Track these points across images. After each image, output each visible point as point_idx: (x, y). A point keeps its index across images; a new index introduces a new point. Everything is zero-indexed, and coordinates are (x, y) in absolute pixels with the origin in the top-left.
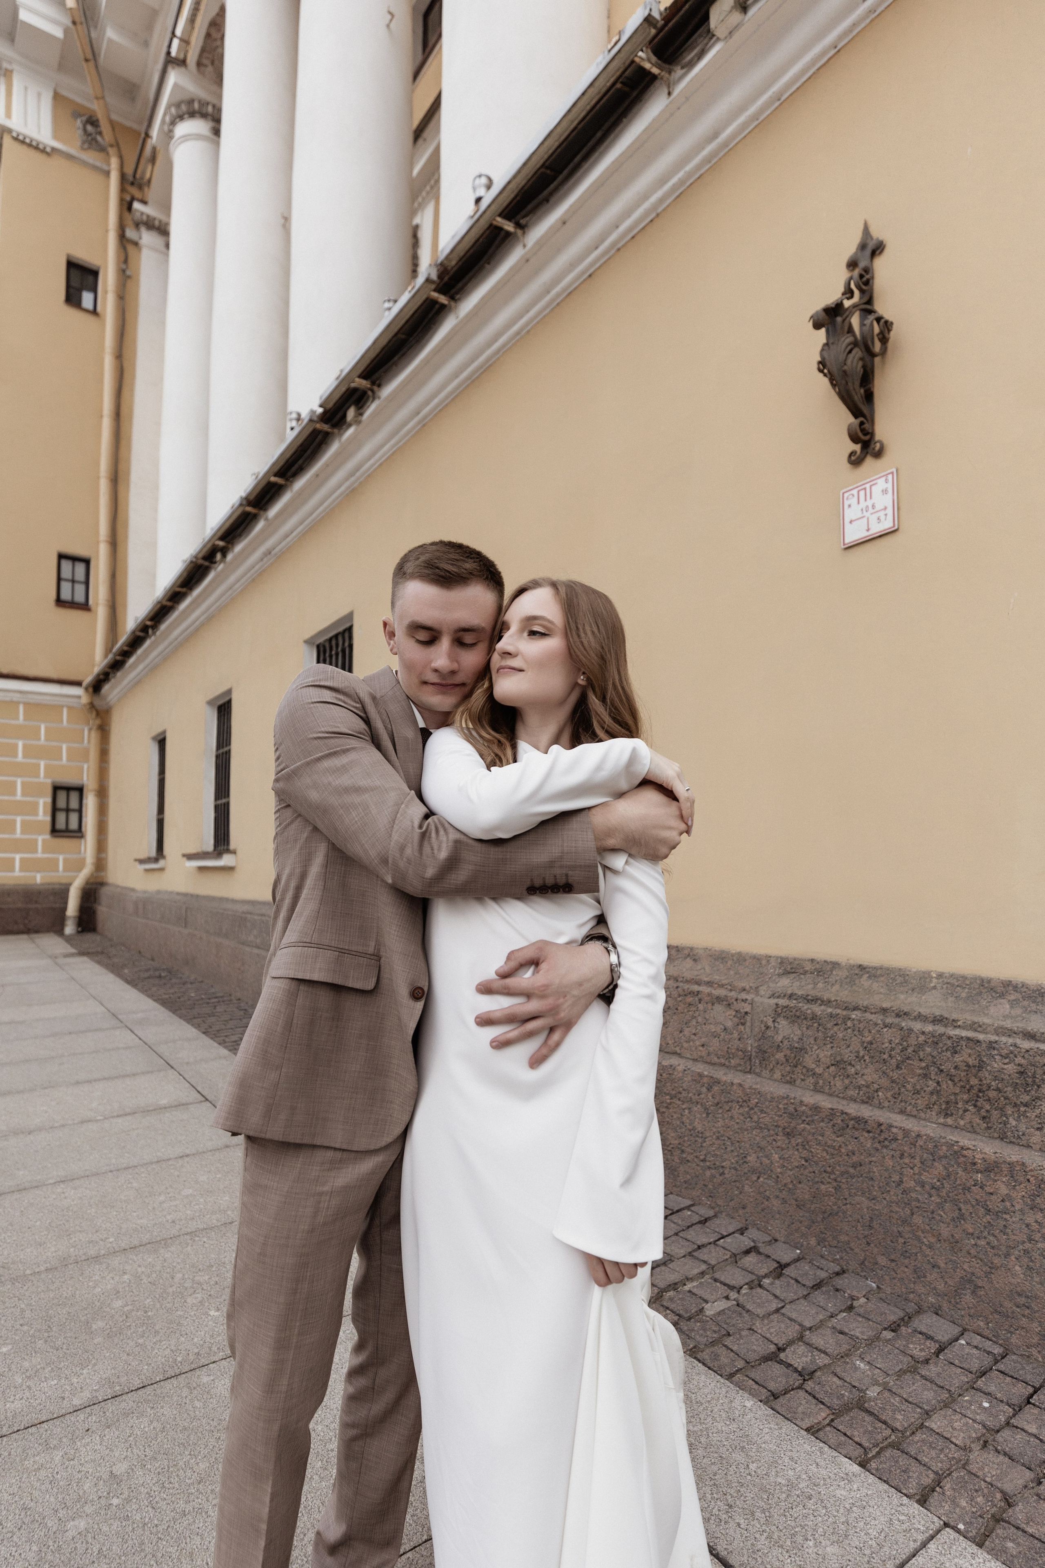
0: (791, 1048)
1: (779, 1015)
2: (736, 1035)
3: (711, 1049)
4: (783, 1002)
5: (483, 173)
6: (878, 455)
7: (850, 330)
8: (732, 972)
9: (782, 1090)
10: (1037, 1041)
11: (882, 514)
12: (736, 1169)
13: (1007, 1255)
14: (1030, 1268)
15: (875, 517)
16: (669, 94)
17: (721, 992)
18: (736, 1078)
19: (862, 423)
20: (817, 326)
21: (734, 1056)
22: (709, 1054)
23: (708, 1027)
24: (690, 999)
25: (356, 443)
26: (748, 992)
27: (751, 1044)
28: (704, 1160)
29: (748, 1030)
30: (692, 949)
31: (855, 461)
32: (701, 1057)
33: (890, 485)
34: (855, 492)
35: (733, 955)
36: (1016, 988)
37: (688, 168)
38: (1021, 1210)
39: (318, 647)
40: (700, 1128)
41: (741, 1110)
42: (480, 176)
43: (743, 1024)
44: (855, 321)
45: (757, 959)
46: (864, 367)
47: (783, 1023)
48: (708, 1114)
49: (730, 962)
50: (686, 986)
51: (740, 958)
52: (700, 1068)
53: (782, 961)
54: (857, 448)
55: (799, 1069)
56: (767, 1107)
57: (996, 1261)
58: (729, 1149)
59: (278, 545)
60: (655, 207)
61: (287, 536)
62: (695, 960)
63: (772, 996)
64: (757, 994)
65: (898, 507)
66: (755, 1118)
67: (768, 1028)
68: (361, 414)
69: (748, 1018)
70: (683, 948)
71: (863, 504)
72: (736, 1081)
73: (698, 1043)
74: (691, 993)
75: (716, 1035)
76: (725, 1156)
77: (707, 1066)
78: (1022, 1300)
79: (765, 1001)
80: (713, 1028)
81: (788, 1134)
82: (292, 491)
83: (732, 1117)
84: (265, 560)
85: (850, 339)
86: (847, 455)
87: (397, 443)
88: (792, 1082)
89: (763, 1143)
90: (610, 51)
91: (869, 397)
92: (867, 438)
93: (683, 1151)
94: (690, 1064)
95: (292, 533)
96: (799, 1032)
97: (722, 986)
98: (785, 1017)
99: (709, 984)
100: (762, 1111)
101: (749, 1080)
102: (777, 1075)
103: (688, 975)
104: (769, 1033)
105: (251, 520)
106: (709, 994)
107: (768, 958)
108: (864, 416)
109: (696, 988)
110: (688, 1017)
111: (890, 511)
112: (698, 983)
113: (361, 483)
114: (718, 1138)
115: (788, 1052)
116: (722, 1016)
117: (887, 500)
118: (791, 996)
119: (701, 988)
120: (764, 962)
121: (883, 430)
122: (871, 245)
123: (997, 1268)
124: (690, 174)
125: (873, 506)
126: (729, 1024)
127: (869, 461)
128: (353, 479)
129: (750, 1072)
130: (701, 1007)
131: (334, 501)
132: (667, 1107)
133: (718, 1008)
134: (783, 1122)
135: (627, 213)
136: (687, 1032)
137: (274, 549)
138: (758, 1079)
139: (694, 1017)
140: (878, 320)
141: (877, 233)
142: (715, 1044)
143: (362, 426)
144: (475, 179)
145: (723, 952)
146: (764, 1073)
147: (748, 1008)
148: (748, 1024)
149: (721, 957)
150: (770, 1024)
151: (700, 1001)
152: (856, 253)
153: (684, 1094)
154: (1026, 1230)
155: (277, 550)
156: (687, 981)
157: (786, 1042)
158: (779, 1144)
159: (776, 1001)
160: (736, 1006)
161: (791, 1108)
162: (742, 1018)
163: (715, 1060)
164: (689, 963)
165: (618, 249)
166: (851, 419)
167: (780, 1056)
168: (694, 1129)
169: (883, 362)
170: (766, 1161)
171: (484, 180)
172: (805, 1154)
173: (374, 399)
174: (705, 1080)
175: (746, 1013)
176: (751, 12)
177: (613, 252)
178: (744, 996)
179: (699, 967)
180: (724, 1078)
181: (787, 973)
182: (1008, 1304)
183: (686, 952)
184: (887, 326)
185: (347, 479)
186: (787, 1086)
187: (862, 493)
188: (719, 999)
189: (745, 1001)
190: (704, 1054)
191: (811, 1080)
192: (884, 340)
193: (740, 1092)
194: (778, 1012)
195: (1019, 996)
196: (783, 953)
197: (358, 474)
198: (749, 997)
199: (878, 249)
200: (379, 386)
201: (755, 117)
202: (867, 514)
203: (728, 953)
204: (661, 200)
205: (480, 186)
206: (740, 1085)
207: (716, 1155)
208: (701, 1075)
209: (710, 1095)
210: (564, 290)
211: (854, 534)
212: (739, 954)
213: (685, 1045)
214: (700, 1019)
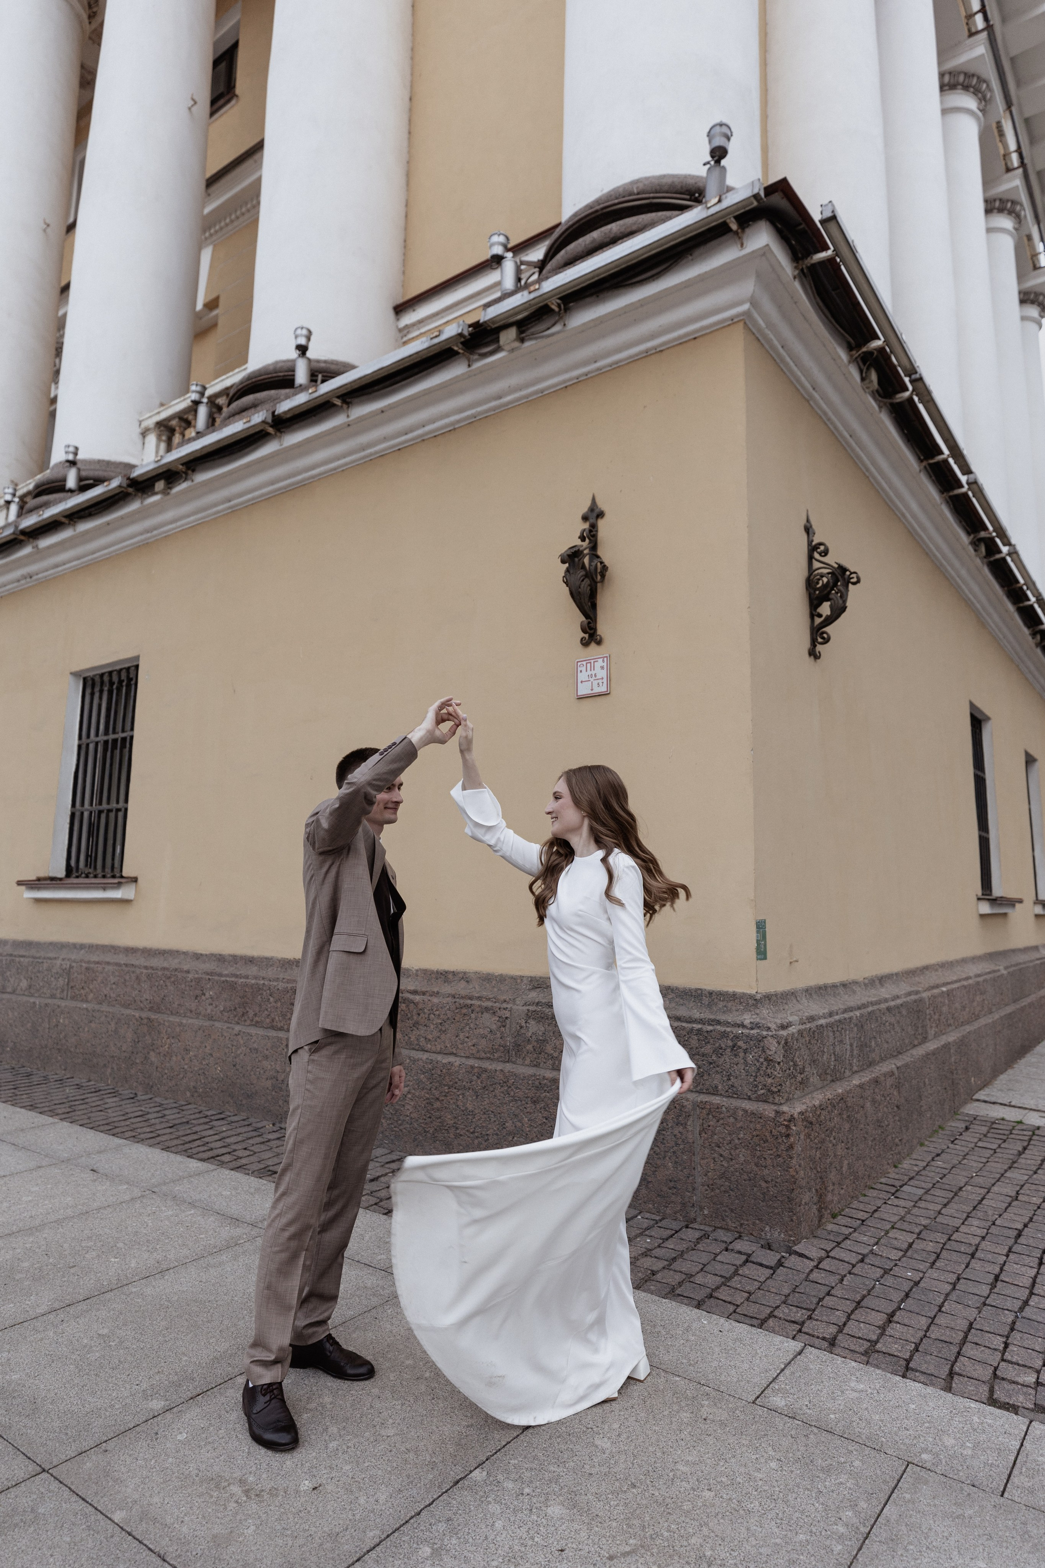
0: (538, 1041)
1: (529, 1017)
2: (499, 1035)
3: (480, 1047)
4: (531, 1008)
5: (305, 326)
6: (599, 643)
7: (583, 567)
8: (496, 989)
9: (531, 1071)
10: (682, 1021)
11: (600, 681)
12: (497, 1134)
13: (664, 1157)
14: (676, 1163)
15: (596, 682)
16: (469, 366)
17: (489, 1004)
18: (499, 1066)
19: (589, 623)
20: (563, 562)
21: (497, 1050)
22: (478, 1051)
23: (478, 1031)
24: (464, 1011)
25: (158, 509)
26: (508, 1003)
27: (509, 1041)
28: (473, 1133)
29: (508, 1030)
30: (465, 973)
31: (585, 643)
32: (473, 1054)
33: (605, 664)
34: (584, 663)
35: (496, 977)
36: (672, 990)
37: (479, 409)
38: (672, 1127)
39: (85, 679)
40: (470, 1108)
41: (502, 1089)
42: (302, 328)
43: (504, 1026)
44: (586, 560)
45: (514, 978)
46: (591, 590)
47: (532, 1022)
48: (477, 1096)
49: (494, 982)
50: (462, 1001)
51: (502, 979)
52: (471, 1062)
53: (532, 979)
54: (587, 636)
55: (542, 1056)
56: (521, 1084)
57: (659, 1162)
58: (493, 1120)
59: (43, 572)
60: (452, 424)
61: (57, 566)
62: (468, 982)
63: (525, 1004)
64: (514, 1004)
65: (609, 679)
66: (512, 1093)
67: (521, 1027)
68: (170, 488)
69: (508, 1022)
70: (458, 973)
71: (589, 673)
72: (498, 1068)
73: (470, 1044)
74: (466, 1006)
75: (484, 1037)
76: (490, 1126)
77: (476, 1061)
78: (672, 1184)
79: (520, 1008)
80: (482, 1031)
81: (535, 1102)
82: (75, 530)
83: (495, 1096)
84: (23, 582)
85: (583, 573)
86: (579, 639)
87: (202, 518)
88: (537, 1066)
89: (517, 1112)
90: (432, 339)
91: (594, 606)
92: (592, 632)
93: (457, 1128)
94: (464, 1060)
95: (64, 564)
96: (543, 1029)
97: (489, 999)
98: (534, 1019)
99: (479, 998)
100: (517, 1088)
101: (508, 1067)
102: (528, 1062)
103: (463, 993)
104: (523, 1031)
105: (16, 544)
106: (480, 1006)
107: (522, 977)
108: (590, 618)
109: (469, 1002)
110: (463, 1025)
111: (605, 680)
112: (471, 998)
113: (157, 540)
114: (484, 1113)
115: (535, 1044)
116: (489, 1021)
117: (603, 674)
118: (538, 1004)
119: (473, 1002)
120: (519, 981)
121: (602, 629)
122: (597, 511)
123: (659, 1167)
124: (480, 413)
125: (595, 675)
126: (494, 1027)
127: (593, 645)
128: (149, 535)
129: (508, 1062)
130: (473, 1016)
131: (122, 548)
132: (445, 1096)
133: (486, 1016)
134: (531, 1094)
135: (433, 421)
136: (461, 1036)
137: (37, 574)
138: (514, 1066)
139: (467, 1024)
140: (601, 563)
141: (602, 505)
142: (483, 1042)
143: (168, 497)
144: (296, 329)
145: (489, 974)
146: (520, 1061)
147: (508, 1014)
148: (508, 1026)
149: (487, 978)
150: (523, 1024)
151: (473, 1011)
152: (587, 512)
153: (459, 1083)
154: (674, 1139)
155: (40, 576)
156: (462, 998)
157: (534, 1037)
158: (528, 1110)
159: (528, 1007)
160: (499, 1013)
161: (537, 1083)
162: (503, 1021)
163: (483, 1055)
164: (463, 984)
165: (422, 440)
166: (583, 619)
167: (530, 1047)
168: (467, 1109)
169: (603, 586)
170: (519, 1124)
171: (305, 332)
172: (546, 1114)
173: (186, 479)
174: (476, 1070)
175: (507, 1018)
176: (527, 344)
177: (419, 440)
178: (505, 1005)
179: (471, 986)
180: (490, 1067)
181: (535, 988)
182: (665, 1189)
183: (461, 975)
184: (605, 568)
185: (141, 534)
186: (534, 1068)
187: (589, 665)
188: (487, 1009)
189: (505, 1009)
190: (474, 1052)
191: (550, 1062)
192: (603, 576)
193: (501, 1076)
194: (529, 1016)
195: (673, 995)
196: (533, 974)
197: (155, 532)
198: (509, 1006)
199: (601, 515)
200: (193, 471)
201: (527, 396)
202: (592, 680)
203: (493, 975)
204: (458, 421)
205: (301, 335)
206: (502, 1070)
207: (483, 1127)
208: (472, 1067)
209: (479, 1081)
210: (376, 453)
211: (584, 690)
212: (501, 975)
213: (460, 1046)
214: (472, 1025)
